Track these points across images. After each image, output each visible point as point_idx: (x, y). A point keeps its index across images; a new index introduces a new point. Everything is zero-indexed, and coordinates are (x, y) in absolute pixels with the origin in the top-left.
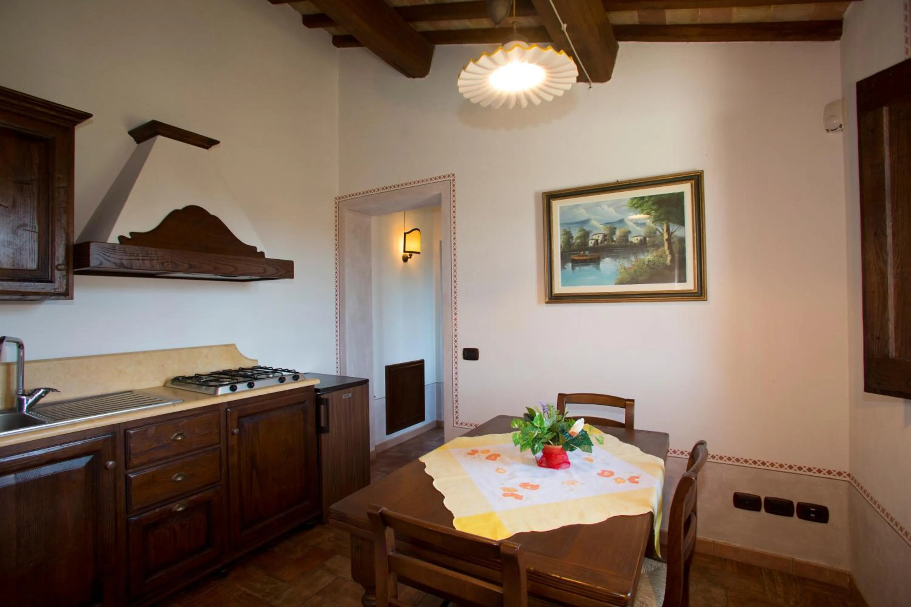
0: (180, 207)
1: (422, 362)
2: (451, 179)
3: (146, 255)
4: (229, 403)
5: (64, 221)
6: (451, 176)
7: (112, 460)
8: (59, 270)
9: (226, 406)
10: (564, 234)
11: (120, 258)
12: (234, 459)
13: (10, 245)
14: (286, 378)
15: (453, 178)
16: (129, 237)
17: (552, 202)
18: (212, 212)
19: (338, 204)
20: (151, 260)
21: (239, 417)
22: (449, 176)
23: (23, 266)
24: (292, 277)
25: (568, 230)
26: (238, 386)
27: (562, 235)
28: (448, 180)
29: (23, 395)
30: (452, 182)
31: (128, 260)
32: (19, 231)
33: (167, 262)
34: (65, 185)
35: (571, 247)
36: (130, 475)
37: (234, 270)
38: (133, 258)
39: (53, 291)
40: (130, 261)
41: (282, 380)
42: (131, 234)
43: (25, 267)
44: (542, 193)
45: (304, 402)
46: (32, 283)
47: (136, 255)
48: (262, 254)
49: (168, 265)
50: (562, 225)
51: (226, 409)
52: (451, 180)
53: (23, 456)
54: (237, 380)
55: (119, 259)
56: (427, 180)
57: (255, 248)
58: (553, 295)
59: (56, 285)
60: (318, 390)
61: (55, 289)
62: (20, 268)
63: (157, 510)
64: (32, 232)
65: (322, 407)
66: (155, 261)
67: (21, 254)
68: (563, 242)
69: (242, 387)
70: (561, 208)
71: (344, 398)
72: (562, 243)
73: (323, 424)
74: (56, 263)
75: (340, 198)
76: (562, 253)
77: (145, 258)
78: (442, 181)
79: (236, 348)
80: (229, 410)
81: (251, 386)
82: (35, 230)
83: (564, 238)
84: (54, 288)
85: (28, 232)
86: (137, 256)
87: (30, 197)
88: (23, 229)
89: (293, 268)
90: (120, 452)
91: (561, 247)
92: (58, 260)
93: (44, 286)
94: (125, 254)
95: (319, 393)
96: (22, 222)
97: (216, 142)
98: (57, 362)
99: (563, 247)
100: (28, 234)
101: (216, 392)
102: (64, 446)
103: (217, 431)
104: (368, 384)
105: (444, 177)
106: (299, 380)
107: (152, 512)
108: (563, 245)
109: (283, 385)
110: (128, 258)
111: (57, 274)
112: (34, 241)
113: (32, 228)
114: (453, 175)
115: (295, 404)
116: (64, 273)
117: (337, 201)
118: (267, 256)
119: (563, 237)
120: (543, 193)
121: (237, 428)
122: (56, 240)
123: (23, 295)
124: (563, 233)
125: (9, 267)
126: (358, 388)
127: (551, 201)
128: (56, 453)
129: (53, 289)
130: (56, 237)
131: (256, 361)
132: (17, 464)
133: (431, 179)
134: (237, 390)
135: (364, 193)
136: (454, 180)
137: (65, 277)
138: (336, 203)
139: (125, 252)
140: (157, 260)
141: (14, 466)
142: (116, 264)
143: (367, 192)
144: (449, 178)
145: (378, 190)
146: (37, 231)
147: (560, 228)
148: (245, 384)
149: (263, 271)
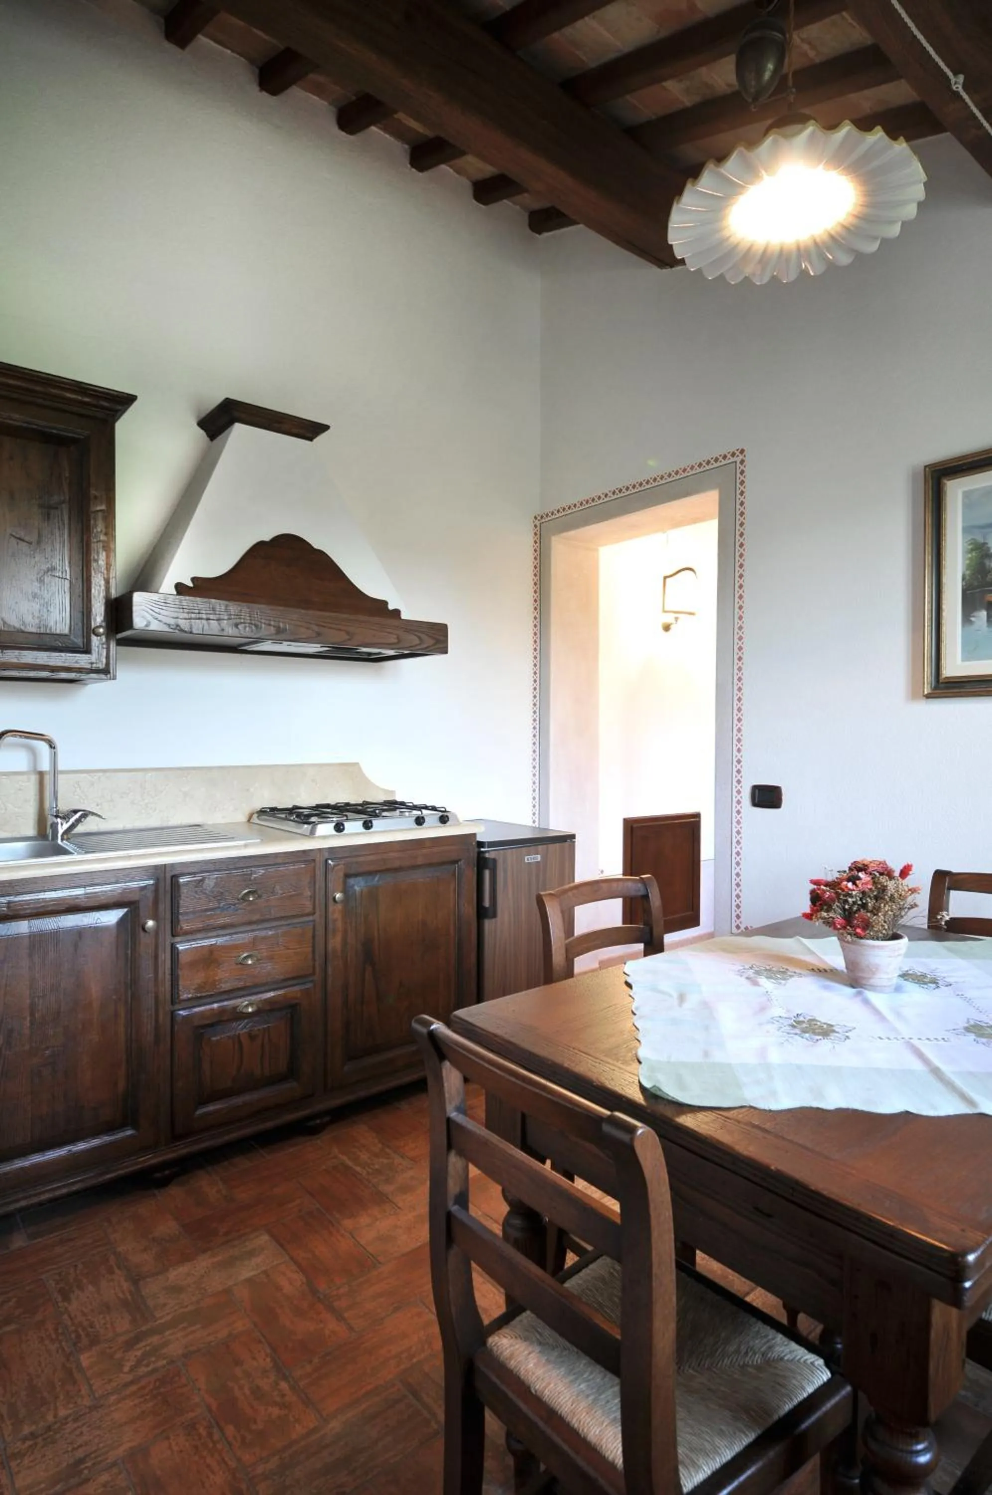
0: (267, 537)
1: (697, 816)
2: (738, 460)
3: (211, 612)
4: (331, 850)
5: (102, 562)
6: (738, 453)
7: (153, 919)
8: (97, 635)
9: (326, 855)
10: (972, 550)
11: (175, 616)
12: (336, 942)
13: (35, 598)
14: (427, 819)
15: (741, 457)
16: (191, 585)
17: (945, 484)
18: (316, 545)
19: (538, 528)
20: (218, 620)
21: (347, 876)
22: (733, 455)
23: (51, 629)
24: (445, 651)
25: (981, 540)
26: (347, 825)
27: (966, 552)
28: (733, 462)
29: (57, 817)
30: (738, 465)
31: (186, 619)
32: (46, 578)
33: (244, 623)
34: (103, 507)
35: (987, 576)
36: (178, 946)
37: (348, 637)
38: (193, 616)
39: (89, 666)
40: (188, 621)
41: (420, 821)
42: (194, 579)
43: (53, 631)
44: (923, 468)
45: (456, 862)
46: (63, 654)
47: (197, 611)
48: (397, 612)
49: (245, 627)
50: (966, 530)
51: (326, 861)
52: (738, 463)
53: (37, 896)
54: (346, 816)
55: (173, 618)
56: (692, 468)
57: (385, 603)
58: (941, 681)
59: (93, 657)
60: (481, 844)
61: (92, 663)
62: (48, 632)
63: (215, 1006)
64: (62, 578)
65: (487, 873)
66: (225, 622)
67: (48, 611)
68: (968, 567)
69: (354, 826)
70: (966, 495)
71: (526, 861)
72: (967, 570)
73: (487, 903)
74: (93, 626)
75: (542, 517)
76: (964, 592)
77: (211, 617)
78: (721, 466)
79: (360, 769)
80: (330, 862)
81: (367, 825)
82: (66, 575)
83: (970, 559)
84: (90, 661)
85: (57, 579)
86: (199, 613)
87: (59, 529)
88: (51, 575)
89: (446, 636)
90: (164, 907)
91: (964, 579)
92: (95, 620)
93: (77, 658)
94: (181, 610)
95: (482, 849)
96: (49, 565)
97: (323, 428)
98: (101, 774)
99: (968, 578)
100: (57, 582)
101: (312, 832)
102: (90, 890)
103: (309, 893)
104: (574, 842)
105: (725, 457)
106: (448, 824)
107: (208, 1007)
108: (968, 572)
109: (421, 829)
110: (186, 616)
111: (95, 640)
112: (65, 592)
113: (62, 572)
114: (742, 451)
115: (443, 863)
116: (104, 639)
117: (537, 523)
118: (404, 616)
119: (970, 556)
120: (926, 467)
121: (341, 892)
122: (93, 591)
123: (52, 671)
124: (970, 547)
125: (34, 630)
126: (553, 847)
127: (945, 481)
128: (77, 898)
129: (89, 663)
130: (93, 585)
131: (393, 792)
132: (32, 906)
133: (700, 465)
134: (345, 832)
135: (581, 504)
136: (742, 462)
137: (105, 646)
138: (536, 526)
139: (181, 607)
140: (229, 619)
141: (26, 909)
142: (169, 625)
143: (587, 502)
144: (735, 459)
145: (606, 495)
146: (68, 577)
147: (963, 538)
148: (360, 824)
149: (396, 641)
